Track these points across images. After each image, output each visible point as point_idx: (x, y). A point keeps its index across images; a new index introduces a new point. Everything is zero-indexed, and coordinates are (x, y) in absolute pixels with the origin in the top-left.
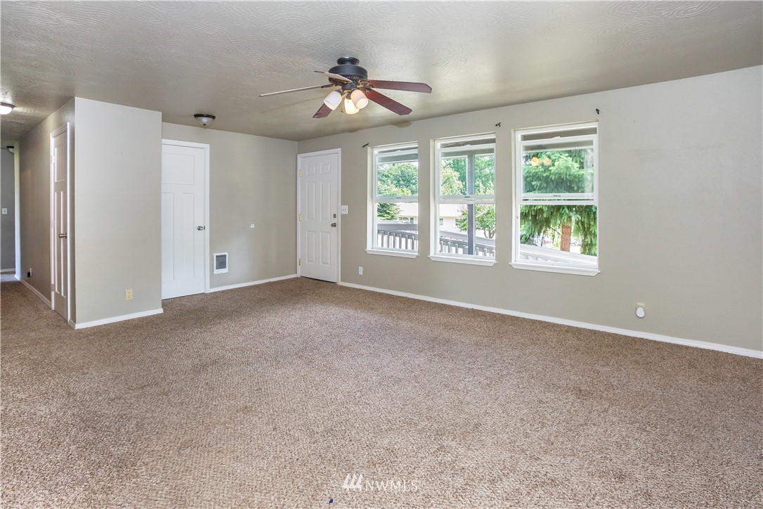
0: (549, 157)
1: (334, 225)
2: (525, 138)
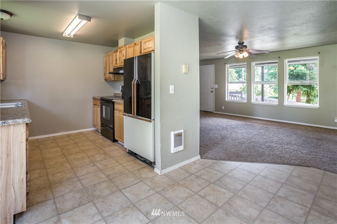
0: (293, 66)
1: (212, 92)
2: (289, 62)
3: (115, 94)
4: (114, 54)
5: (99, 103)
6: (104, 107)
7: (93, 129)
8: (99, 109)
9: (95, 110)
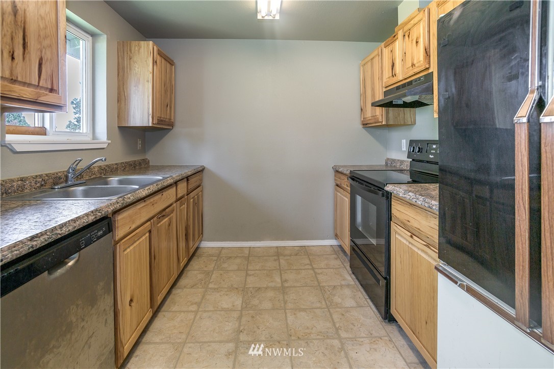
3: (390, 163)
4: (386, 52)
5: (346, 183)
6: (359, 199)
7: (334, 242)
8: (347, 200)
9: (338, 199)
